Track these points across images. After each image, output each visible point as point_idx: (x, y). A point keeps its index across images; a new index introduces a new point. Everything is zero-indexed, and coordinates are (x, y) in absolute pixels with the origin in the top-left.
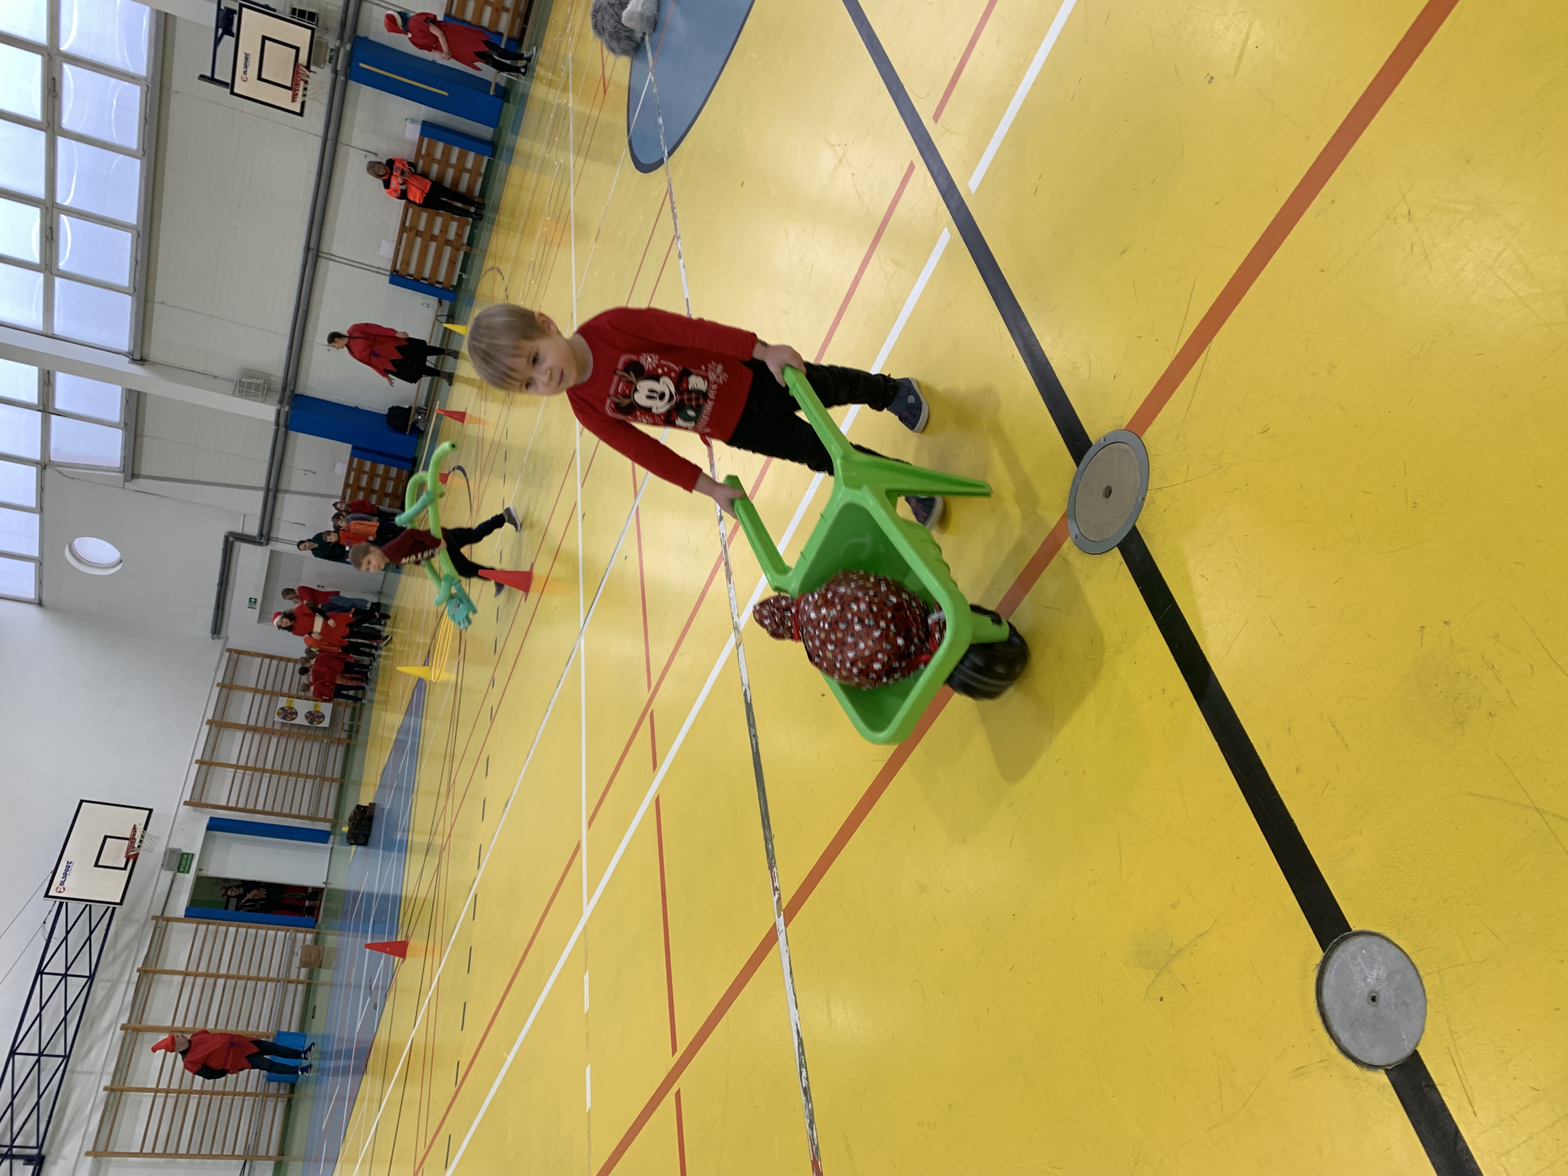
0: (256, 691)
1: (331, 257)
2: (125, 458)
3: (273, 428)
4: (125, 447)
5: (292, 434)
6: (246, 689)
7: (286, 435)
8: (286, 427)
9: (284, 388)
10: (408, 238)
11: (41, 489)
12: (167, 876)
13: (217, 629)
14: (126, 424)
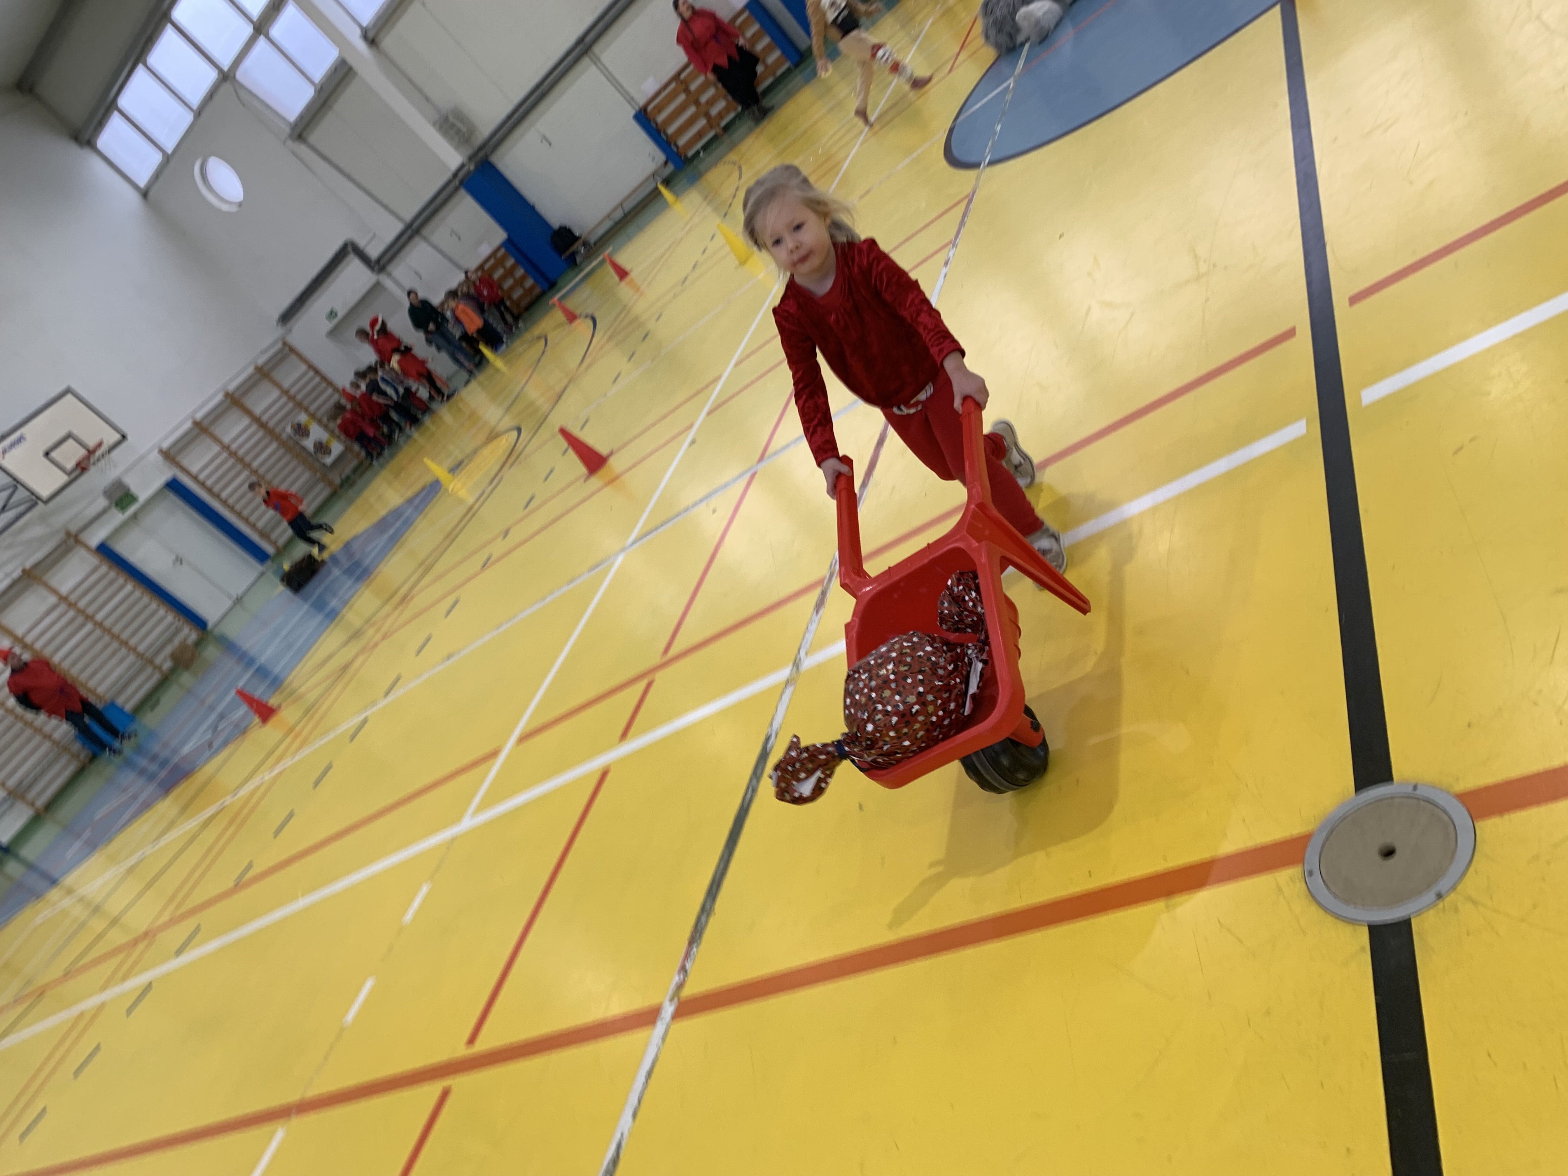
0: (285, 392)
1: (596, 61)
2: (301, 117)
3: (448, 176)
4: (308, 108)
5: (463, 192)
6: (277, 385)
7: (456, 189)
8: (461, 183)
9: (481, 148)
10: (674, 90)
11: (211, 96)
12: (102, 503)
13: (287, 317)
14: (322, 88)
